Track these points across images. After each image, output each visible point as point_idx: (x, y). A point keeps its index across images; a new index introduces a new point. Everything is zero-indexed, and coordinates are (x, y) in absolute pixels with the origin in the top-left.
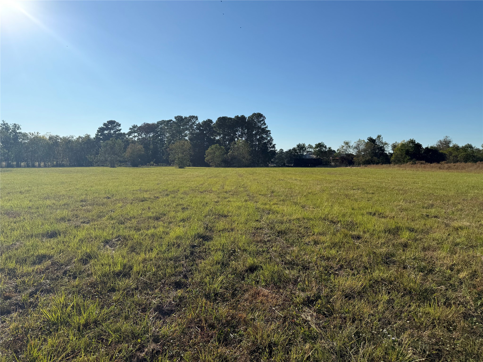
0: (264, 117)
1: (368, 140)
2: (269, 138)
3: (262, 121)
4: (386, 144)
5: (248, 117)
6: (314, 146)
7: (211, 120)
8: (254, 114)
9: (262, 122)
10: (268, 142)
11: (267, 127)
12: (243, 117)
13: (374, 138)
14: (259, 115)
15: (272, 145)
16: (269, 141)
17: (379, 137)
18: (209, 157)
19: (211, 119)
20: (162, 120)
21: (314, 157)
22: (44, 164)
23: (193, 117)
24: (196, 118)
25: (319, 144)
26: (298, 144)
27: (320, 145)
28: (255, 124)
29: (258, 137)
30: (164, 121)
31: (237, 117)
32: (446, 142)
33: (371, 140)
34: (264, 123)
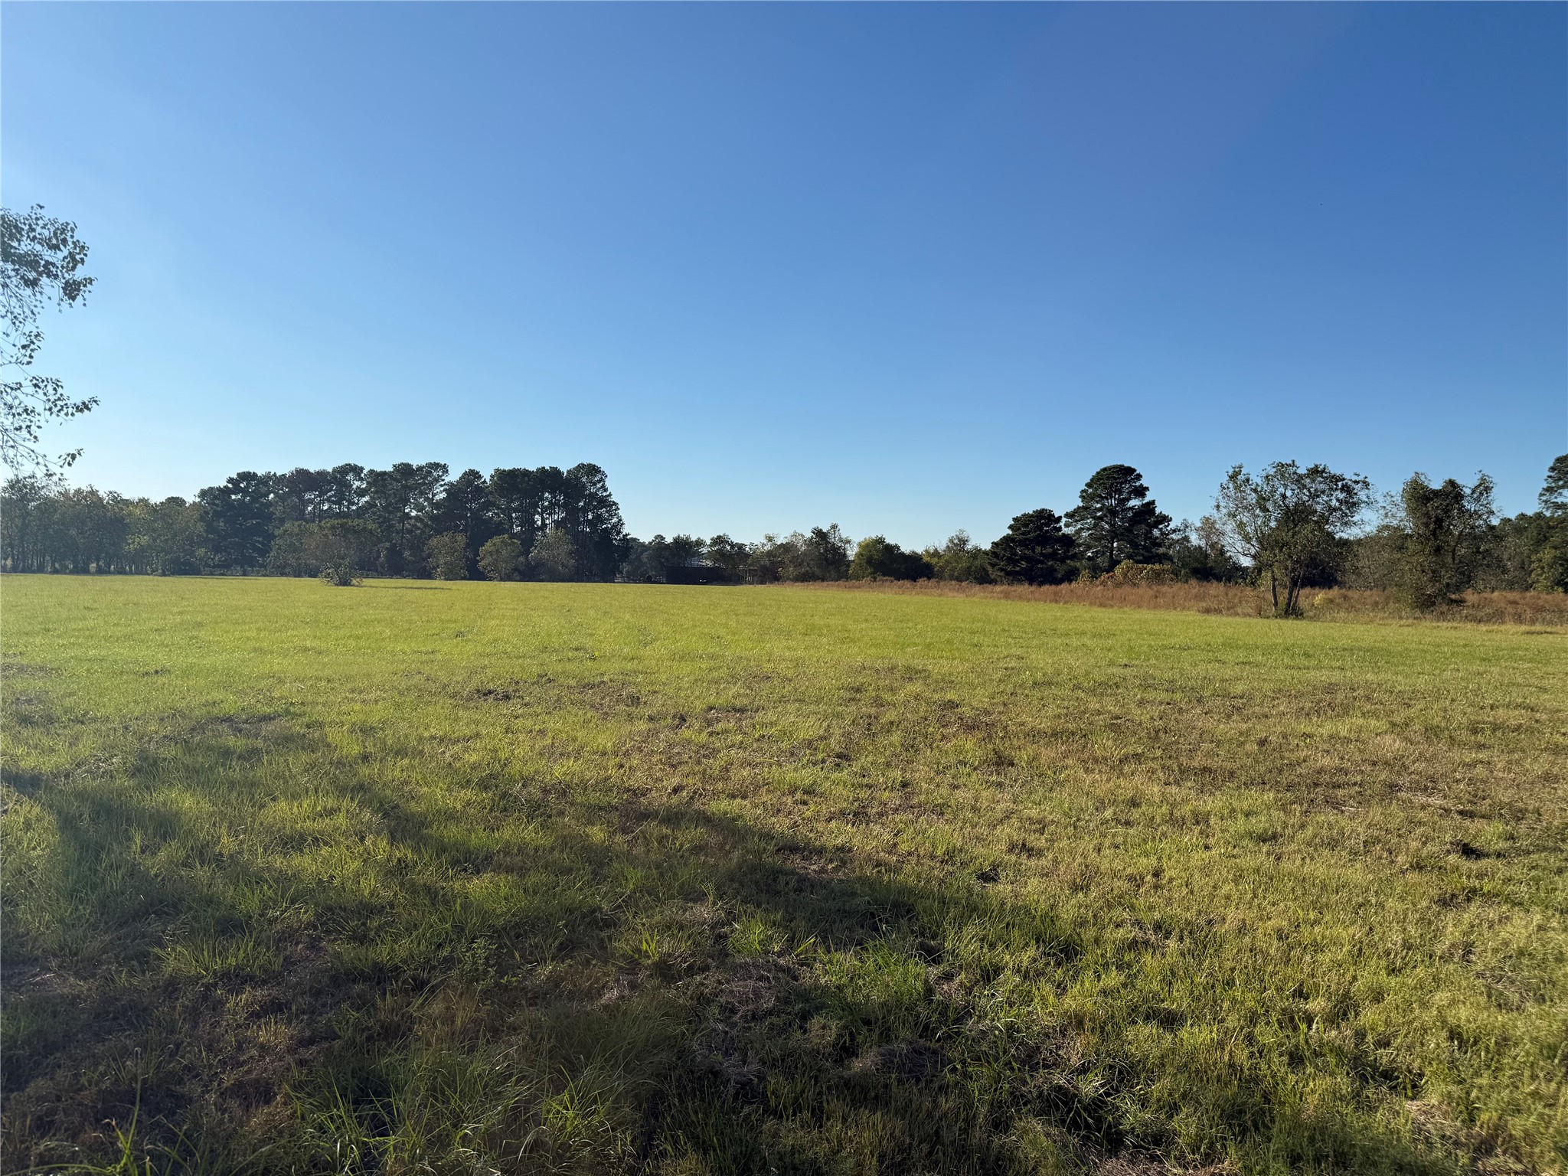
0: (603, 473)
1: (814, 533)
2: (615, 520)
3: (599, 481)
4: (848, 542)
5: (568, 472)
6: (708, 542)
7: (478, 473)
8: (581, 467)
9: (598, 486)
10: (612, 528)
11: (610, 495)
12: (555, 472)
13: (824, 531)
14: (593, 470)
15: (621, 536)
16: (615, 526)
17: (834, 527)
18: (489, 559)
19: (477, 469)
20: (347, 465)
21: (709, 563)
22: (97, 564)
23: (436, 466)
24: (444, 469)
25: (719, 537)
26: (675, 535)
27: (719, 540)
28: (584, 487)
29: (590, 517)
30: (350, 465)
31: (542, 470)
32: (960, 540)
33: (819, 533)
34: (603, 486)
